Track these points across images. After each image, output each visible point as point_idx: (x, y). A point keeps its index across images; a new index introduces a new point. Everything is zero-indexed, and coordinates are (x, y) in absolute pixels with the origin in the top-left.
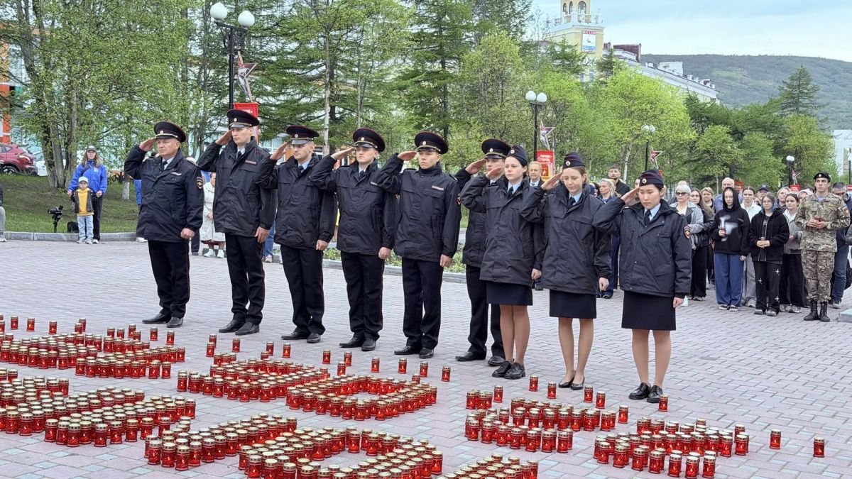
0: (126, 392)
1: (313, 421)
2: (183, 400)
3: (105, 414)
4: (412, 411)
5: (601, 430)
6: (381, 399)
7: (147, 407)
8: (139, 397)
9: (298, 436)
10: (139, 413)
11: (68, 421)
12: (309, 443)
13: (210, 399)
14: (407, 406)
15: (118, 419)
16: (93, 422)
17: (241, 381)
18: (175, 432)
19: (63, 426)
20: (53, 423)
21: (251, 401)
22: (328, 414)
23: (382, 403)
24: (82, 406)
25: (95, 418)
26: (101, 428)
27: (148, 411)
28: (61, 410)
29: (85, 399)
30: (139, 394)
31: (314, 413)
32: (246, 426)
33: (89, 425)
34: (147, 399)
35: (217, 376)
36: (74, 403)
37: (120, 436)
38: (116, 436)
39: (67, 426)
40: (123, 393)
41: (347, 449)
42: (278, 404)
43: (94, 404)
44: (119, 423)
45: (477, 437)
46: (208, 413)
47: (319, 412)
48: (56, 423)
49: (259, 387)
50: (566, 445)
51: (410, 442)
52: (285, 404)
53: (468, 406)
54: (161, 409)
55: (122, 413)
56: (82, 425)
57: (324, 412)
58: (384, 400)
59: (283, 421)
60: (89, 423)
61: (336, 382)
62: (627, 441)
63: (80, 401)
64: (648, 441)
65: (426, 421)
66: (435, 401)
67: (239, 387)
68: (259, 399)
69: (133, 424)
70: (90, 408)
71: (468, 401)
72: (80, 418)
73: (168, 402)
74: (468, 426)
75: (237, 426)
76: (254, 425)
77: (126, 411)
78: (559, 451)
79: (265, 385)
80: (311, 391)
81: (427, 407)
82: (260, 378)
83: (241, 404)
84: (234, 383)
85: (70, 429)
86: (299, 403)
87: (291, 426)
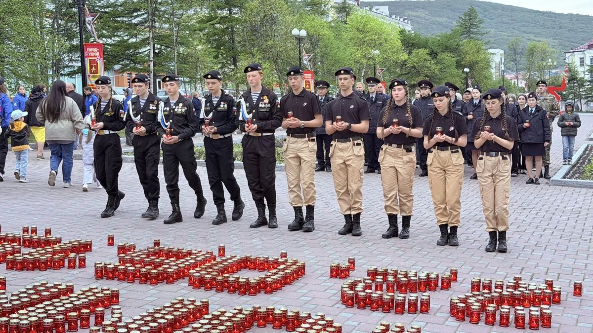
0: (57, 285)
1: (217, 299)
2: (108, 290)
3: (48, 308)
4: (290, 283)
5: (441, 289)
7: (80, 298)
8: (70, 290)
9: (216, 317)
10: (75, 305)
11: (17, 318)
12: (229, 324)
13: (125, 284)
14: (287, 280)
15: (59, 313)
16: (39, 318)
17: (149, 267)
18: (113, 322)
19: (15, 323)
20: (5, 321)
21: (159, 284)
22: (226, 291)
23: (268, 279)
24: (25, 302)
25: (39, 313)
26: (48, 323)
27: (83, 302)
28: (8, 307)
29: (25, 295)
30: (70, 286)
31: (213, 291)
32: (170, 311)
33: (37, 321)
34: (77, 291)
35: (128, 265)
36: (17, 300)
37: (64, 327)
38: (60, 328)
39: (18, 323)
40: (55, 286)
41: (255, 324)
42: (181, 285)
43: (34, 299)
44: (62, 317)
45: (353, 305)
46: (128, 298)
47: (218, 291)
48: (7, 321)
49: (165, 271)
50: (425, 307)
51: (309, 317)
52: (187, 285)
53: (332, 276)
54: (93, 300)
55: (61, 306)
56: (31, 321)
57: (222, 291)
58: (272, 276)
59: (198, 303)
60: (36, 319)
61: (225, 263)
62: (476, 301)
63: (21, 297)
64: (490, 299)
65: (305, 291)
66: (304, 273)
67: (148, 272)
68: (165, 281)
69: (74, 316)
70: (32, 303)
71: (331, 272)
72: (26, 314)
73: (97, 293)
74: (343, 295)
75: (163, 312)
76: (177, 309)
77: (64, 304)
78: (422, 312)
79: (169, 270)
80: (208, 273)
81: (300, 279)
82: (163, 264)
83: (152, 287)
84: (144, 270)
85: (21, 326)
86: (201, 283)
87: (206, 306)
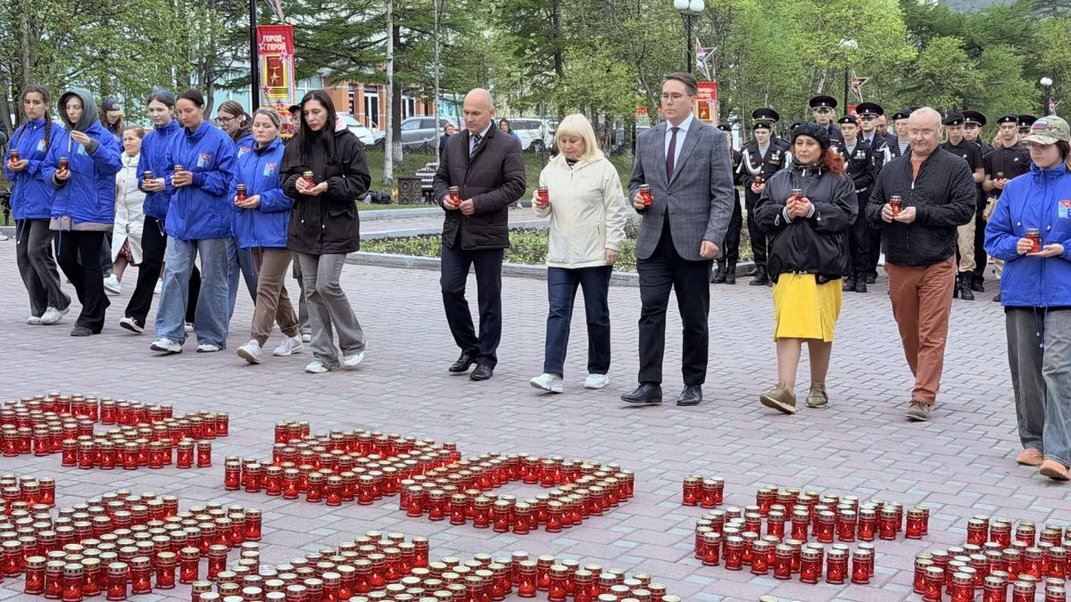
0: (148, 498)
1: (449, 537)
2: (241, 511)
3: (122, 541)
4: (599, 513)
5: (907, 537)
6: (553, 497)
7: (185, 526)
8: (170, 508)
9: (436, 573)
10: (174, 537)
11: (62, 558)
12: (458, 587)
13: (279, 502)
14: (594, 506)
15: (141, 552)
16: (103, 559)
17: (326, 471)
18: (239, 573)
19: (56, 568)
20: (38, 564)
21: (344, 505)
22: (470, 523)
23: (554, 504)
24: (82, 528)
25: (104, 551)
26: (117, 570)
27: (189, 534)
28: (48, 537)
29: (84, 515)
30: (170, 501)
31: (446, 522)
32: (349, 558)
33: (97, 565)
34: (183, 512)
35: (287, 464)
36: (68, 524)
37: (147, 579)
38: (141, 581)
39: (62, 568)
40: (143, 501)
42: (386, 507)
43: (99, 523)
44: (145, 559)
45: (717, 560)
46: (281, 529)
47: (455, 522)
48: (43, 563)
49: (356, 480)
50: (863, 571)
51: (620, 579)
52: (397, 507)
53: (686, 502)
54: (209, 529)
55: (147, 539)
56: (85, 566)
57: (463, 522)
58: (562, 496)
59: (407, 545)
60: (96, 561)
61: (475, 468)
62: (968, 564)
63: (77, 520)
64: (999, 560)
65: (626, 530)
66: (631, 493)
67: (323, 481)
68: (356, 499)
69: (167, 559)
70: (95, 532)
71: (686, 492)
72: (80, 552)
73: (219, 516)
74: (700, 541)
75: (337, 558)
76: (363, 555)
77: (153, 535)
78: (855, 580)
79: (364, 477)
80: (439, 486)
81: (620, 504)
82: (355, 466)
83: (329, 509)
84: (316, 475)
85: (67, 574)
86: (421, 506)
87: (421, 552)
